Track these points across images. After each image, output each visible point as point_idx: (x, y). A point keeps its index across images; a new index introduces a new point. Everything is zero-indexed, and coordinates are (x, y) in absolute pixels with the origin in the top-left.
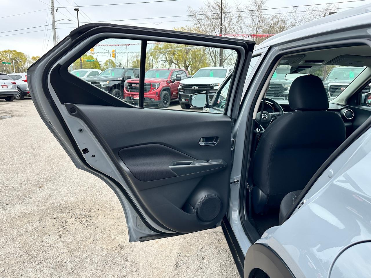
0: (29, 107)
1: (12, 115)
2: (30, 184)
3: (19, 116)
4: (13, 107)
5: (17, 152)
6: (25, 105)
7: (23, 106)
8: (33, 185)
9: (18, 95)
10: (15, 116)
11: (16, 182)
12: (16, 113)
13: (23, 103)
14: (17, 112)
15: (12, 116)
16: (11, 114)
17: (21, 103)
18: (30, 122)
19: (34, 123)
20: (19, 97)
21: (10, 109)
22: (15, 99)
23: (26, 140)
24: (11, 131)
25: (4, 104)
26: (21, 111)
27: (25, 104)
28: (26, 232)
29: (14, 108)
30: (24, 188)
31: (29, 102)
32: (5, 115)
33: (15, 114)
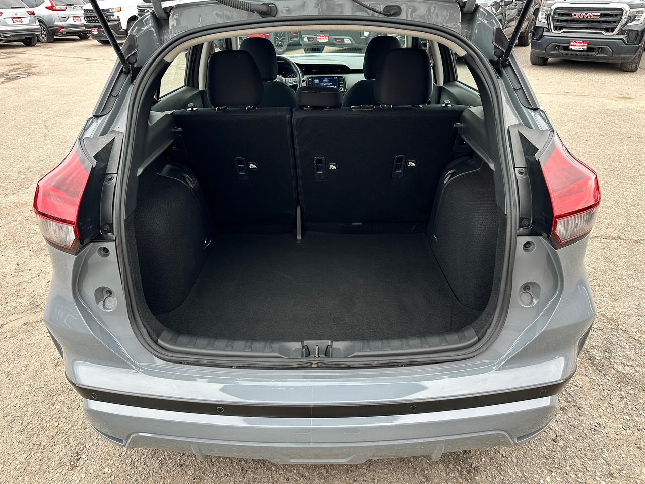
0: (58, 58)
1: (28, 73)
2: (31, 172)
3: (39, 73)
4: (33, 57)
5: (24, 131)
6: (53, 53)
7: (50, 56)
8: (34, 174)
9: (43, 34)
10: (34, 74)
11: (14, 170)
12: (35, 68)
13: (50, 49)
14: (37, 68)
15: (29, 75)
16: (28, 71)
17: (47, 50)
18: (54, 85)
19: (58, 87)
20: (45, 38)
21: (29, 62)
22: (39, 41)
23: (40, 113)
24: (23, 100)
25: (20, 53)
26: (44, 65)
27: (53, 51)
28: (14, 221)
29: (34, 59)
30: (23, 177)
31: (61, 48)
32: (18, 72)
33: (34, 70)
